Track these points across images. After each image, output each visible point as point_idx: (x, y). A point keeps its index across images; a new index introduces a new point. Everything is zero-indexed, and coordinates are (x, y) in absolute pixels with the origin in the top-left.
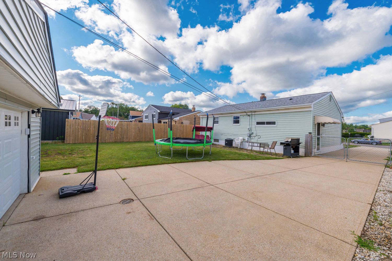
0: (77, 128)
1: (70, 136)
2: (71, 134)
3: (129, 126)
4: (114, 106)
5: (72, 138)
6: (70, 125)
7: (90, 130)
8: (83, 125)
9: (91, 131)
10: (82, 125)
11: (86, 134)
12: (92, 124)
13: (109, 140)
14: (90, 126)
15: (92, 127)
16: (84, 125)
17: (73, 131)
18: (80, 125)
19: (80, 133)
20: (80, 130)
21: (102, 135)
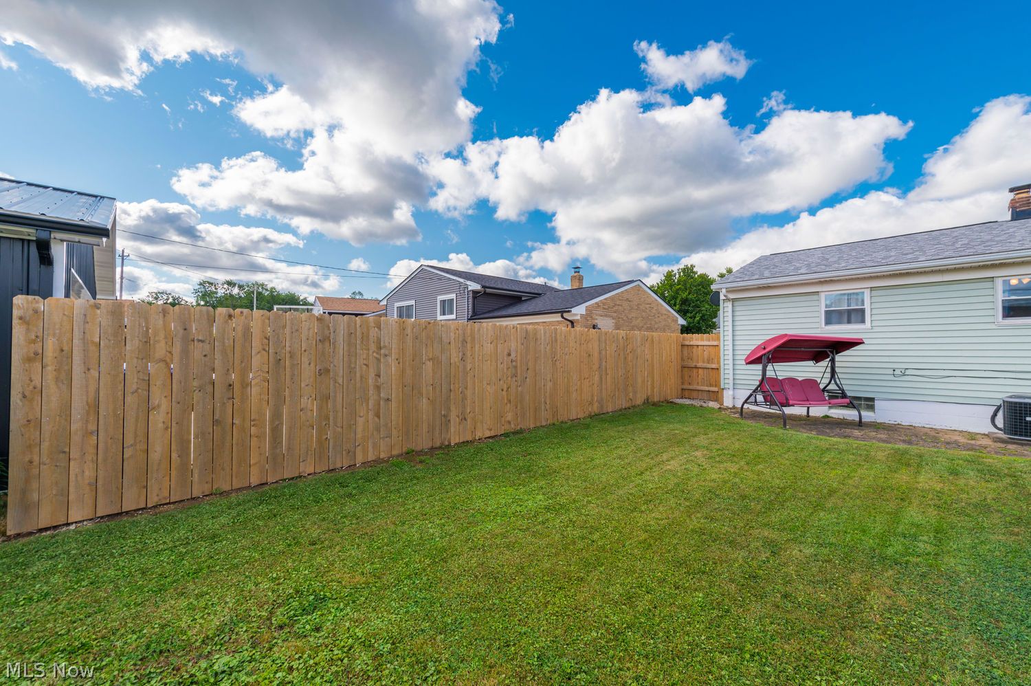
0: (132, 383)
1: (62, 454)
2: (76, 439)
3: (469, 345)
4: (236, 291)
5: (89, 473)
6: (65, 355)
7: (245, 385)
8: (185, 353)
9: (255, 390)
10: (177, 349)
11: (215, 422)
12: (256, 344)
13: (375, 446)
14: (246, 360)
15: (256, 361)
16: (197, 351)
17: (94, 407)
18: (160, 350)
19: (158, 419)
20: (158, 397)
21: (327, 418)
